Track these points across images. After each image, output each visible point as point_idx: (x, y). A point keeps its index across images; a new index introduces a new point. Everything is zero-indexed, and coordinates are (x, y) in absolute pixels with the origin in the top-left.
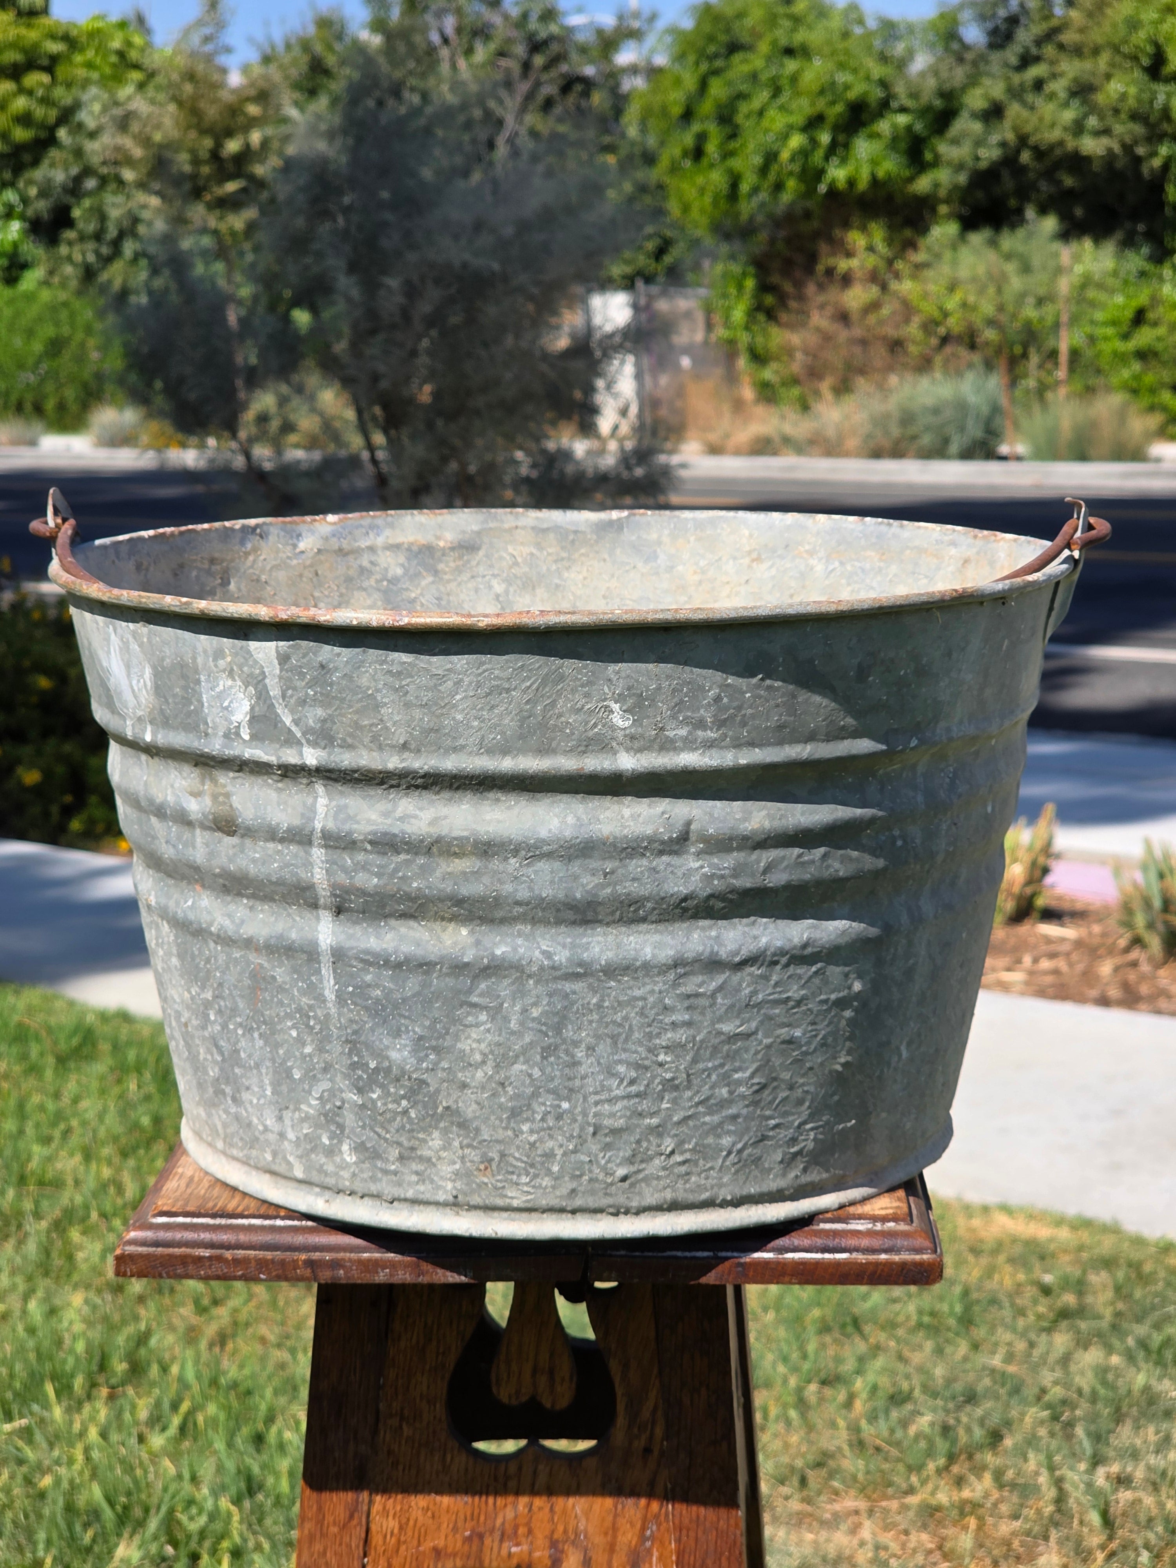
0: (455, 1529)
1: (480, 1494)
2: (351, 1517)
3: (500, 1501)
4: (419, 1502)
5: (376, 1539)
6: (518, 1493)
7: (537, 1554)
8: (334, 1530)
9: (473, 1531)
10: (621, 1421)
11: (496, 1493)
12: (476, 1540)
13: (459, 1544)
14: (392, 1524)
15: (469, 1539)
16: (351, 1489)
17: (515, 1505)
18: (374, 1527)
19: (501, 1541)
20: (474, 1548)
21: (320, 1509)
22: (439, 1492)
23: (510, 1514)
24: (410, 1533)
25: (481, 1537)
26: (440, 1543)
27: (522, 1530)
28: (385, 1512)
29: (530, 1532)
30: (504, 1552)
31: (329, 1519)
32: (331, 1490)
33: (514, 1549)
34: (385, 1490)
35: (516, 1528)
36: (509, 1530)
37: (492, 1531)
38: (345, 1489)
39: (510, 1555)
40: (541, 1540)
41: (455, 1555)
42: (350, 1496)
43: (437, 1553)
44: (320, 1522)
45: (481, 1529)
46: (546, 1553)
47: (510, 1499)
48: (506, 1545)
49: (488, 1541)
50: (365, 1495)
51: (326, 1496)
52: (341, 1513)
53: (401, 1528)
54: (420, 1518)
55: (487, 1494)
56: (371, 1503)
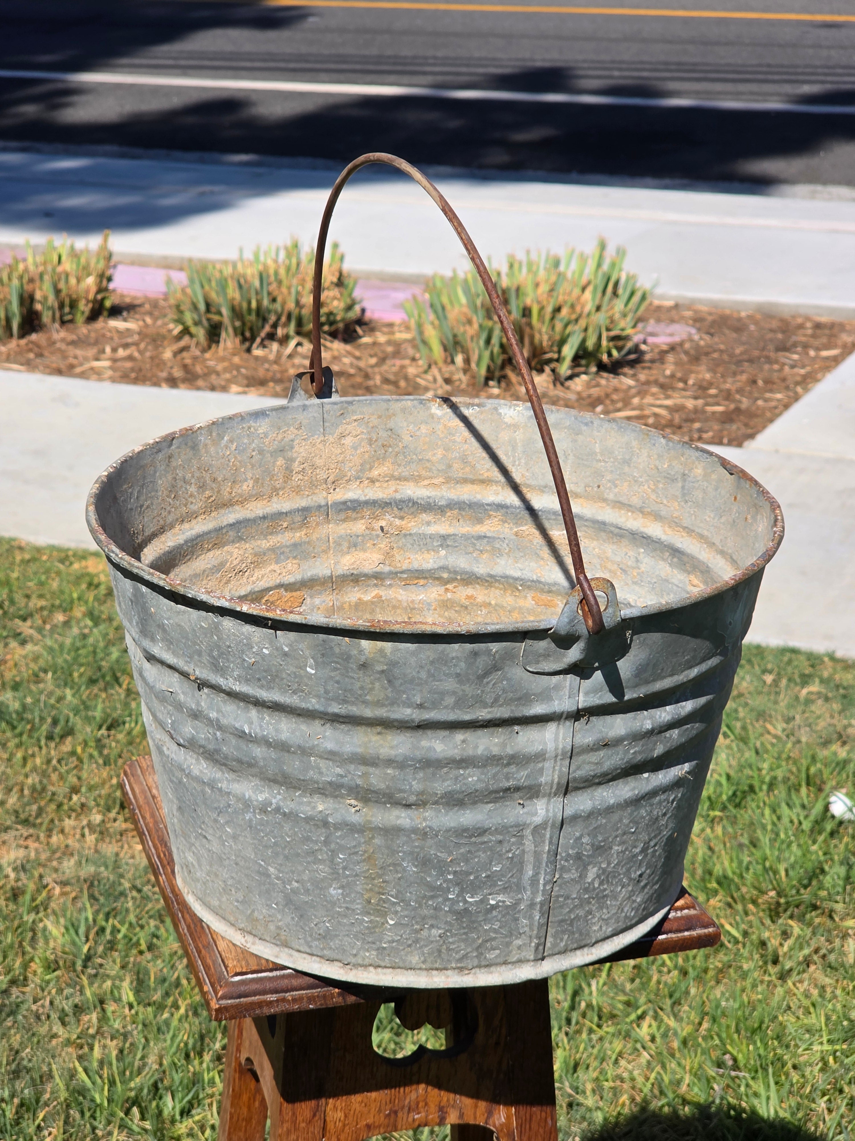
0: (380, 1111)
1: (395, 1087)
2: (314, 1115)
3: (407, 1089)
4: (356, 1099)
5: (330, 1126)
6: (418, 1083)
7: (431, 1117)
8: (303, 1125)
9: (391, 1110)
10: (481, 1028)
11: (405, 1085)
12: (393, 1115)
13: (382, 1119)
14: (340, 1115)
15: (389, 1115)
16: (314, 1098)
17: (417, 1090)
18: (328, 1119)
19: (409, 1112)
20: (392, 1120)
21: (294, 1114)
22: (369, 1090)
23: (413, 1096)
24: (351, 1119)
25: (396, 1113)
26: (370, 1121)
27: (421, 1104)
28: (335, 1108)
29: (426, 1104)
30: (410, 1119)
31: (300, 1118)
32: (301, 1101)
33: (416, 1117)
34: (335, 1094)
35: (418, 1104)
36: (413, 1105)
37: (403, 1108)
38: (310, 1099)
39: (414, 1120)
40: (433, 1108)
41: (379, 1126)
42: (313, 1103)
43: (368, 1127)
44: (294, 1122)
45: (396, 1108)
46: (436, 1115)
47: (414, 1087)
48: (411, 1115)
49: (400, 1114)
50: (323, 1101)
51: (297, 1105)
52: (308, 1114)
53: (346, 1116)
54: (358, 1109)
55: (400, 1087)
56: (327, 1104)
